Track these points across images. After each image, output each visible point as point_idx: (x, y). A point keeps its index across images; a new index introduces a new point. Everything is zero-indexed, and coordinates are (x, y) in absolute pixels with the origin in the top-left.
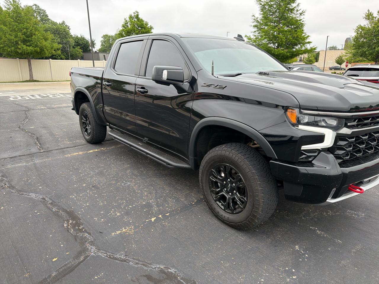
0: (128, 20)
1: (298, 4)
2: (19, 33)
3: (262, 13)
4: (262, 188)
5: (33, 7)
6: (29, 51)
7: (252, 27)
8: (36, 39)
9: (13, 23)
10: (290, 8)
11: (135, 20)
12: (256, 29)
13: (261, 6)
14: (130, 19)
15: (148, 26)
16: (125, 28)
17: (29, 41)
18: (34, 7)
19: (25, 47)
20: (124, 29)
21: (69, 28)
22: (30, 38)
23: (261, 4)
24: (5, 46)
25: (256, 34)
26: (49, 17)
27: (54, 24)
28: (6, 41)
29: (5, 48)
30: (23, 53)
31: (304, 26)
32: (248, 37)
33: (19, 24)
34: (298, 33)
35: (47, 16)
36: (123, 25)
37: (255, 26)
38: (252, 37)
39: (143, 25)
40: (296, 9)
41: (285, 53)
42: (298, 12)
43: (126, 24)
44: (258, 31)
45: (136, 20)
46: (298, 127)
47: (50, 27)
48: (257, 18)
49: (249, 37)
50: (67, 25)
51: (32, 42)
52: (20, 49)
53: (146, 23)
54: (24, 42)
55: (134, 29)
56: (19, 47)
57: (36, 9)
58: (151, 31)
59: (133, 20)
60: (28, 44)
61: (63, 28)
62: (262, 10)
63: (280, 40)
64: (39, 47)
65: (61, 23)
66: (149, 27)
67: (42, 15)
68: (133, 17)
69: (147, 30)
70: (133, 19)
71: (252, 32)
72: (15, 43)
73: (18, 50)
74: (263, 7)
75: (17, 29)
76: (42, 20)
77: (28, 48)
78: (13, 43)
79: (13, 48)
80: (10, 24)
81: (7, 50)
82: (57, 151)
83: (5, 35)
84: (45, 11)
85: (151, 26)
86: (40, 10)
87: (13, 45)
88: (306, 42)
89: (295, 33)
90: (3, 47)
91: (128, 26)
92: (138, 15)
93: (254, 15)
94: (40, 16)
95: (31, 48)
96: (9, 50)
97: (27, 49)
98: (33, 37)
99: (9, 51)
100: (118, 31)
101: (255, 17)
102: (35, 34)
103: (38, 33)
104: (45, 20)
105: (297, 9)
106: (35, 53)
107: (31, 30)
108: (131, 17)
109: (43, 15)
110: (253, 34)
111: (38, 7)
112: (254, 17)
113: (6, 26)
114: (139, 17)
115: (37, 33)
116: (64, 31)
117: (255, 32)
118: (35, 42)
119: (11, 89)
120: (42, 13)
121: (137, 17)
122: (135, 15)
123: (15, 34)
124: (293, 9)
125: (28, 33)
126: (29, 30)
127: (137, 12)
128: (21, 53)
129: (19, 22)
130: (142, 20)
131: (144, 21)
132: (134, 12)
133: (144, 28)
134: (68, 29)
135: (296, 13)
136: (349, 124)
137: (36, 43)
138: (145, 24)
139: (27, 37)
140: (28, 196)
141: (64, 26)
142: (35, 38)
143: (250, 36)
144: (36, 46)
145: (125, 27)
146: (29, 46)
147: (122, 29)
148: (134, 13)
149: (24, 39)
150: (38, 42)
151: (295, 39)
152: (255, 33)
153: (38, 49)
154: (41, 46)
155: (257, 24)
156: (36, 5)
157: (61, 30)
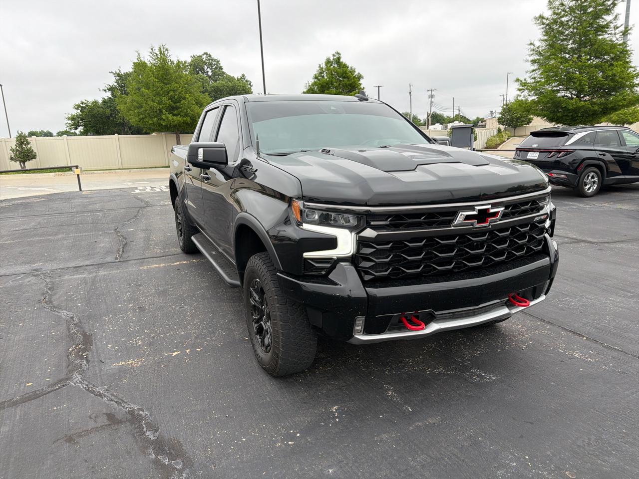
0: (324, 66)
1: (616, 16)
2: (164, 98)
3: (546, 38)
4: (281, 314)
5: (203, 57)
6: (176, 122)
7: (529, 63)
8: (186, 105)
9: (158, 84)
10: (601, 23)
11: (334, 67)
12: (536, 66)
13: (544, 26)
14: (326, 65)
15: (356, 74)
16: (319, 80)
17: (177, 108)
18: (205, 56)
19: (170, 117)
20: (316, 82)
21: (250, 84)
22: (178, 104)
23: (543, 24)
24: (146, 117)
25: (536, 75)
26: (223, 70)
27: (230, 79)
28: (147, 110)
29: (146, 120)
30: (169, 126)
31: (631, 55)
32: (521, 81)
33: (166, 84)
34: (616, 68)
35: (221, 68)
36: (316, 75)
37: (534, 62)
38: (529, 80)
39: (345, 73)
40: (612, 25)
41: (590, 106)
42: (617, 31)
43: (321, 73)
44: (538, 69)
45: (336, 66)
46: (302, 226)
47: (224, 85)
48: (538, 48)
49: (523, 81)
50: (248, 80)
51: (180, 110)
52: (164, 120)
53: (352, 69)
54: (171, 110)
55: (332, 81)
56: (163, 117)
57: (206, 60)
58: (360, 82)
59: (332, 67)
60: (175, 112)
61: (241, 84)
62: (547, 33)
63: (578, 83)
64: (189, 116)
65: (239, 77)
66: (356, 76)
67: (214, 67)
68: (332, 62)
69: (353, 80)
70: (332, 65)
71: (527, 72)
72: (158, 112)
73: (162, 122)
74: (548, 27)
75: (161, 92)
76: (214, 74)
77: (175, 117)
78: (156, 112)
79: (155, 119)
80: (153, 85)
81: (148, 122)
82: (135, 262)
83: (147, 101)
84: (219, 61)
85: (359, 73)
86: (212, 60)
87: (155, 114)
88: (636, 84)
89: (610, 68)
90: (143, 119)
91: (323, 77)
92: (339, 58)
93: (532, 42)
94: (211, 69)
95: (179, 118)
96: (150, 122)
97: (173, 119)
98: (182, 102)
99: (151, 124)
100: (307, 85)
101: (534, 45)
102: (185, 98)
103: (190, 96)
104: (218, 75)
105: (615, 24)
106: (185, 125)
107: (180, 93)
108: (328, 62)
109: (216, 68)
110: (530, 75)
111: (210, 56)
112: (532, 47)
113: (148, 88)
114: (341, 60)
115: (187, 96)
116: (243, 89)
117: (534, 71)
118: (184, 109)
119: (146, 177)
120: (214, 65)
121: (338, 61)
122: (335, 58)
123: (158, 99)
124: (607, 26)
125: (176, 97)
126: (177, 93)
127: (338, 53)
128: (165, 125)
129: (165, 81)
130: (345, 66)
131: (348, 67)
132: (334, 53)
133: (348, 78)
134: (249, 86)
135: (613, 32)
136: (372, 223)
137: (185, 111)
138: (350, 72)
139: (175, 103)
140: (58, 314)
141: (244, 81)
142: (184, 104)
143: (525, 80)
144: (186, 115)
145: (319, 78)
146: (176, 115)
147: (313, 81)
148: (334, 55)
149: (170, 105)
150: (189, 110)
151: (610, 80)
152: (533, 73)
153: (189, 119)
154: (193, 115)
155: (538, 58)
156: (206, 54)
157: (239, 89)
